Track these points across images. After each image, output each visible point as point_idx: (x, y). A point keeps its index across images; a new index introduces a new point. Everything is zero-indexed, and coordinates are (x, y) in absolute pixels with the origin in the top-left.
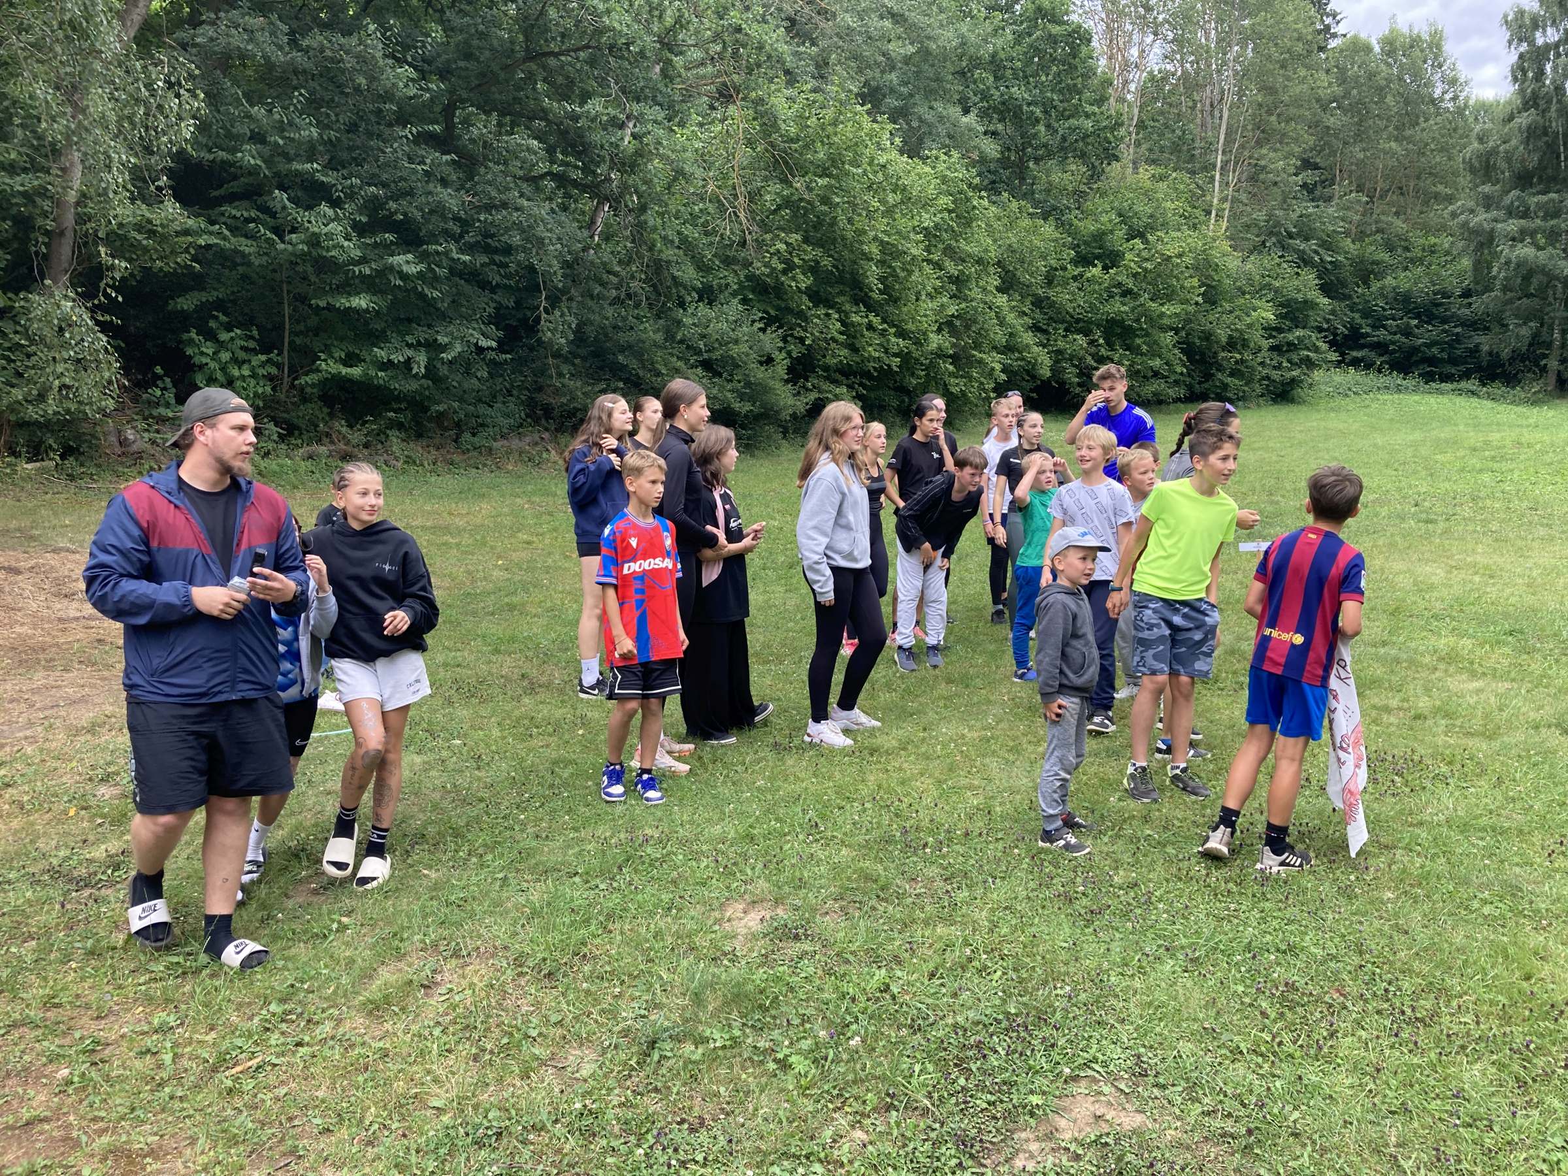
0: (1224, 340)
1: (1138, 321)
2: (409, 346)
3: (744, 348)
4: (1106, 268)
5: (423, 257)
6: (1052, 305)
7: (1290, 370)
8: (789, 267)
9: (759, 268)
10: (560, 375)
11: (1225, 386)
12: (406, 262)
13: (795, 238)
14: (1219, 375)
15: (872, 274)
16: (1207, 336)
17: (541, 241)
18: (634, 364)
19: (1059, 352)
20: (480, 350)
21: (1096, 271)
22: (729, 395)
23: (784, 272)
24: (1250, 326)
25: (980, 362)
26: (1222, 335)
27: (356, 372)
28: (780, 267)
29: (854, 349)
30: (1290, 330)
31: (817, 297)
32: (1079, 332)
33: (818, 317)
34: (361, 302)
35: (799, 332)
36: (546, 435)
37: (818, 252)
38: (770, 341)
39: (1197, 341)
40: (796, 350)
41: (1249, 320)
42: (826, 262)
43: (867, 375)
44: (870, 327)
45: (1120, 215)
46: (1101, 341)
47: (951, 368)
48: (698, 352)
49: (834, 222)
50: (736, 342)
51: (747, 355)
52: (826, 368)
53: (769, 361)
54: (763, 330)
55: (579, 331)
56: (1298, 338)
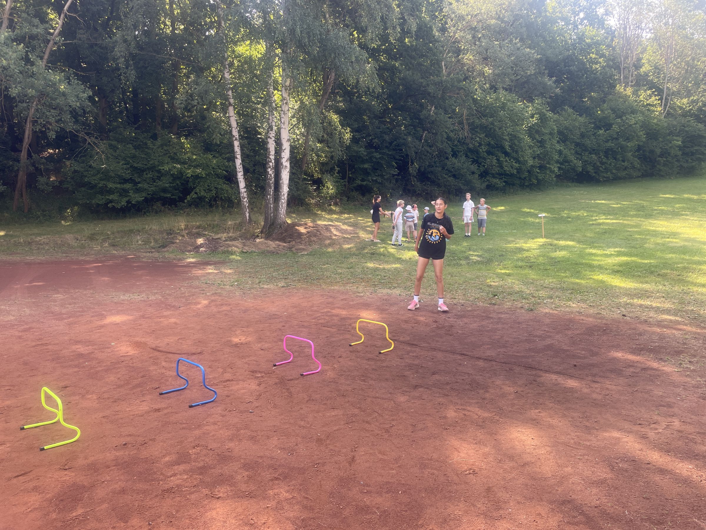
0: (658, 153)
1: (618, 149)
2: (376, 176)
3: (465, 170)
4: (605, 131)
5: (380, 153)
6: (583, 145)
7: (692, 163)
8: (480, 145)
9: (471, 146)
10: (414, 181)
11: (660, 170)
12: (377, 155)
13: (482, 136)
14: (658, 166)
15: (507, 145)
16: (652, 152)
17: (409, 147)
18: (433, 177)
19: (586, 161)
20: (394, 175)
21: (601, 132)
22: (460, 184)
23: (479, 146)
24: (671, 147)
25: (550, 168)
26: (658, 151)
27: (365, 183)
28: (478, 144)
29: (501, 167)
30: (692, 147)
31: (489, 153)
32: (593, 154)
33: (489, 159)
34: (366, 166)
35: (483, 164)
36: (409, 198)
37: (490, 139)
38: (474, 167)
39: (647, 154)
40: (482, 169)
41: (670, 145)
42: (492, 142)
43: (508, 175)
44: (506, 161)
45: (612, 110)
46: (603, 157)
47: (539, 171)
48: (451, 172)
49: (495, 130)
50: (463, 169)
51: (466, 172)
52: (493, 174)
53: (473, 173)
54: (471, 164)
55: (419, 170)
56: (696, 150)
